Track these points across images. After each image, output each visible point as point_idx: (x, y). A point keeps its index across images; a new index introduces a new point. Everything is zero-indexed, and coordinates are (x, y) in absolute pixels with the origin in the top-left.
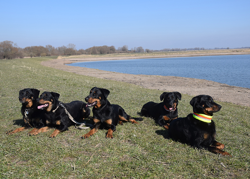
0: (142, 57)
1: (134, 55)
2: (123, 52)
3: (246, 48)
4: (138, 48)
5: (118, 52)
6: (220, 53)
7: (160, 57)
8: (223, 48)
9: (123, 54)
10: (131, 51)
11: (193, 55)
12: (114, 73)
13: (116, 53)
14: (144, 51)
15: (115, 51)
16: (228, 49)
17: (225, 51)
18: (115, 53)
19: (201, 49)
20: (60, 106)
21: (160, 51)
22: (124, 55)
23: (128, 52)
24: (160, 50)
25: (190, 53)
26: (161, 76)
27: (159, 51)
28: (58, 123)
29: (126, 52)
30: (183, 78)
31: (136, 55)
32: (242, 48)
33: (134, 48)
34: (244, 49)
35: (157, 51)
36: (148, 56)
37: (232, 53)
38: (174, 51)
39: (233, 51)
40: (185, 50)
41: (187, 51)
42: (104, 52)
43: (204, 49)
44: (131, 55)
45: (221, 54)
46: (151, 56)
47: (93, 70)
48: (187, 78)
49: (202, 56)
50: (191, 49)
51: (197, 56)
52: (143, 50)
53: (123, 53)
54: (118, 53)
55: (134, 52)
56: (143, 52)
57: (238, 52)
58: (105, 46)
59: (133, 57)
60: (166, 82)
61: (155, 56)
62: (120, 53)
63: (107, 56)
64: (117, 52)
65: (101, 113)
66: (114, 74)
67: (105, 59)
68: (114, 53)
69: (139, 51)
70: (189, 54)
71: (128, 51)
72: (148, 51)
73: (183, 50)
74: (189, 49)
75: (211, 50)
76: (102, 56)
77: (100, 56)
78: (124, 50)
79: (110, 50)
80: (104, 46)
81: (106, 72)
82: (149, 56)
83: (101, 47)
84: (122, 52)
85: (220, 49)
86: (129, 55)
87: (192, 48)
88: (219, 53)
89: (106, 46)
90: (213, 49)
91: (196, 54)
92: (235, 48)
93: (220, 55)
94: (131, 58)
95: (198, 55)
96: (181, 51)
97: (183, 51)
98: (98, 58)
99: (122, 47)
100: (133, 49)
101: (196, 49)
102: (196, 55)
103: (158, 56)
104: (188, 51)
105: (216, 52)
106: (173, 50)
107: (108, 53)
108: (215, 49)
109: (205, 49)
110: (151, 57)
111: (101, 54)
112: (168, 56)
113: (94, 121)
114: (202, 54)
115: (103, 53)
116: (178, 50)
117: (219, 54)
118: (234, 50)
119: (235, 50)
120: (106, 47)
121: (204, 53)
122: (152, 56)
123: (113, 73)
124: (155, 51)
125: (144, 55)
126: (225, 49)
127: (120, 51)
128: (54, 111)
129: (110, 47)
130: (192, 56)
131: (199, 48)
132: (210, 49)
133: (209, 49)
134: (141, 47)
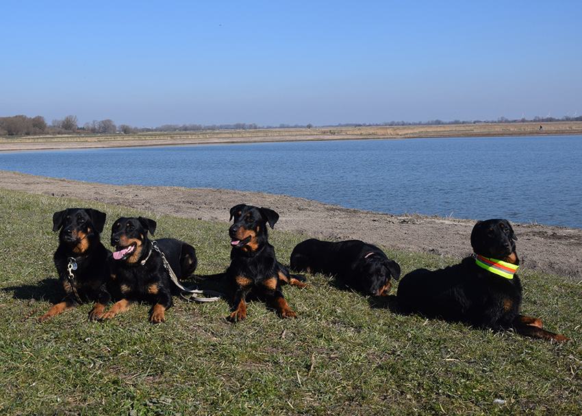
0: (115, 145)
1: (95, 139)
2: (67, 131)
3: (347, 125)
4: (103, 122)
5: (53, 131)
6: (296, 135)
7: (159, 143)
8: (299, 125)
9: (67, 137)
10: (83, 129)
11: (235, 141)
12: (64, 180)
13: (48, 134)
14: (117, 129)
15: (46, 130)
16: (309, 127)
17: (305, 133)
18: (46, 134)
19: (250, 127)
20: (154, 251)
21: (156, 130)
22: (70, 140)
23: (79, 131)
24: (154, 128)
25: (227, 135)
26: (183, 188)
27: (152, 130)
28: (154, 289)
29: (74, 132)
30: (237, 192)
31: (101, 139)
32: (340, 125)
33: (92, 122)
34: (344, 129)
35: (148, 130)
36: (130, 141)
37: (322, 137)
38: (188, 132)
39: (324, 133)
40: (213, 128)
41: (218, 131)
42: (18, 132)
43: (255, 128)
44: (89, 139)
45: (298, 138)
46: (138, 142)
47: (5, 175)
48: (247, 193)
49: (255, 142)
50: (227, 127)
51: (244, 142)
52: (114, 126)
53: (65, 134)
54: (54, 133)
55: (93, 131)
56: (114, 132)
57: (334, 134)
58: (20, 116)
59: (92, 144)
60: (201, 201)
61: (146, 141)
62: (59, 134)
63: (28, 141)
64: (50, 132)
65: (255, 264)
66: (65, 184)
67: (23, 147)
68: (42, 134)
69: (105, 129)
70: (225, 138)
71: (78, 129)
72: (126, 131)
73: (209, 129)
74: (221, 127)
75: (274, 130)
76: (16, 141)
77: (9, 140)
78: (68, 127)
79: (34, 126)
80: (16, 117)
81: (43, 180)
82: (132, 143)
83: (9, 118)
84: (63, 130)
85: (292, 127)
86: (82, 139)
87: (229, 125)
88: (292, 136)
89: (22, 116)
90: (276, 128)
91: (243, 137)
92: (324, 126)
93: (296, 141)
94: (88, 145)
95: (248, 140)
96: (204, 132)
97: (208, 131)
98: (6, 145)
99: (64, 119)
100: (91, 126)
101: (238, 126)
102: (242, 140)
103: (154, 142)
104: (221, 131)
105: (287, 134)
106: (186, 129)
107: (28, 134)
108: (281, 127)
109: (259, 128)
110: (136, 144)
111: (9, 135)
112: (176, 143)
113: (238, 281)
114: (256, 139)
115: (14, 133)
116: (195, 129)
117: (293, 138)
118: (323, 130)
119: (328, 129)
120: (22, 118)
121: (260, 137)
122: (140, 143)
123: (60, 182)
124: (143, 130)
125: (119, 138)
126: (302, 127)
127: (58, 130)
128: (143, 262)
129: (34, 120)
130: (233, 142)
131: (244, 125)
132: (270, 127)
133: (268, 127)
134: (109, 121)
